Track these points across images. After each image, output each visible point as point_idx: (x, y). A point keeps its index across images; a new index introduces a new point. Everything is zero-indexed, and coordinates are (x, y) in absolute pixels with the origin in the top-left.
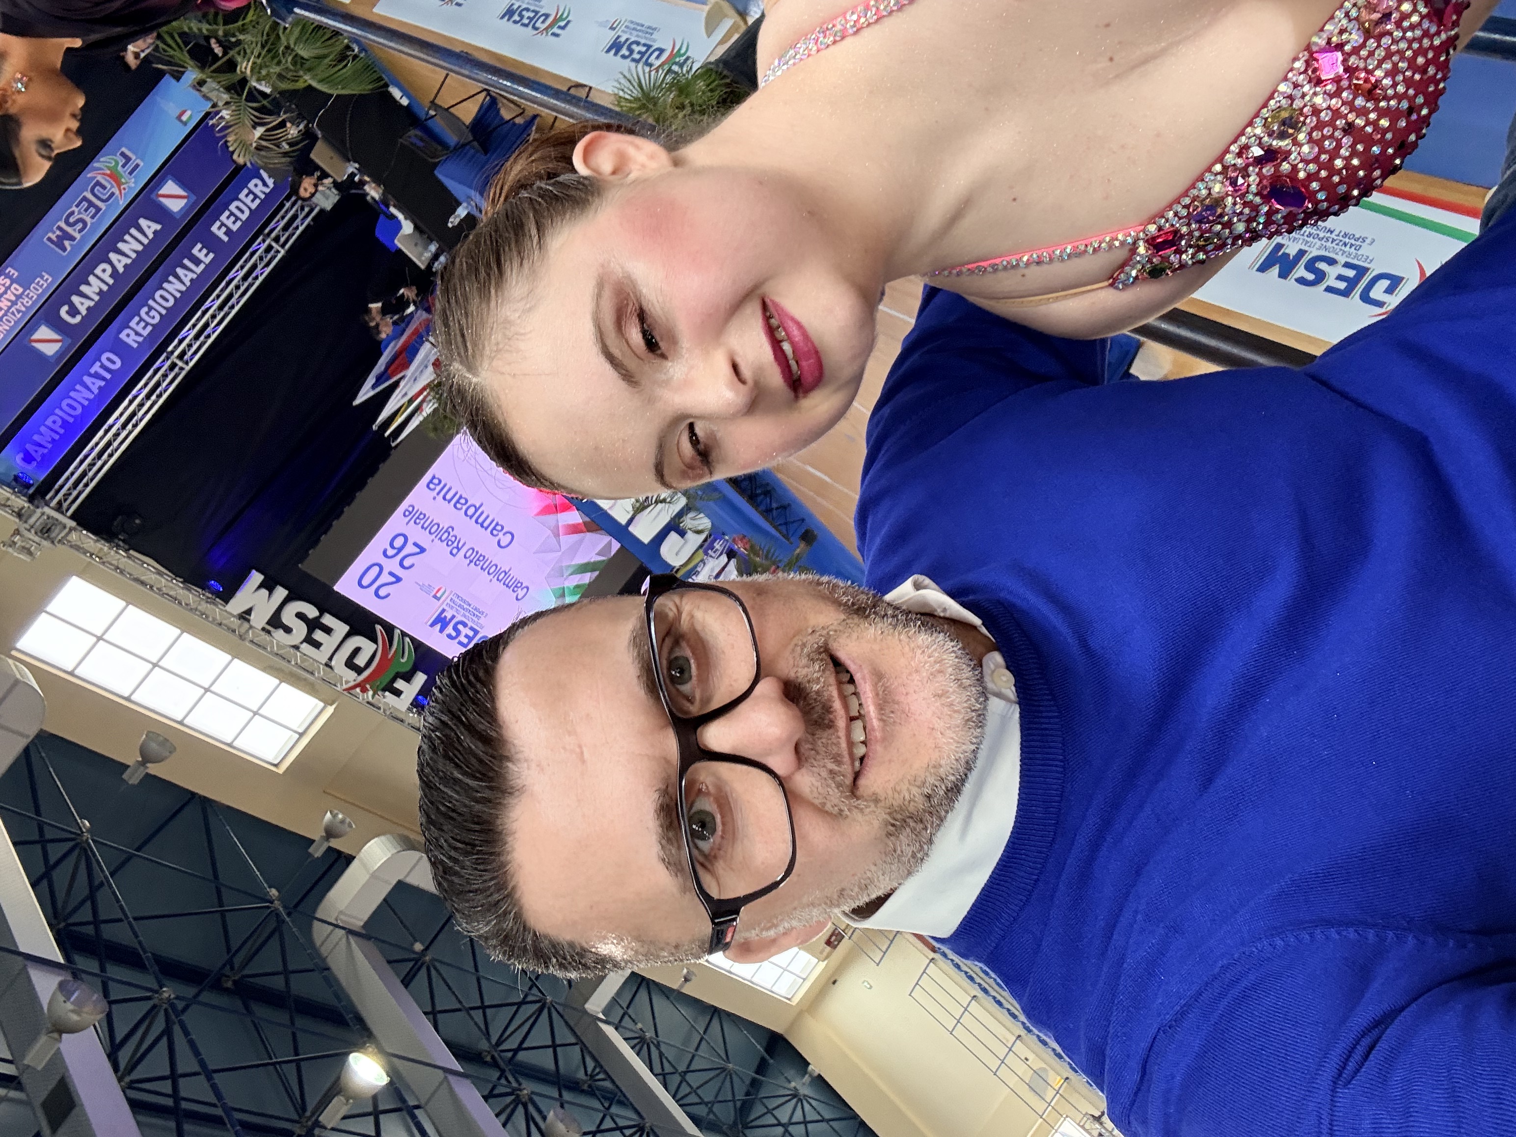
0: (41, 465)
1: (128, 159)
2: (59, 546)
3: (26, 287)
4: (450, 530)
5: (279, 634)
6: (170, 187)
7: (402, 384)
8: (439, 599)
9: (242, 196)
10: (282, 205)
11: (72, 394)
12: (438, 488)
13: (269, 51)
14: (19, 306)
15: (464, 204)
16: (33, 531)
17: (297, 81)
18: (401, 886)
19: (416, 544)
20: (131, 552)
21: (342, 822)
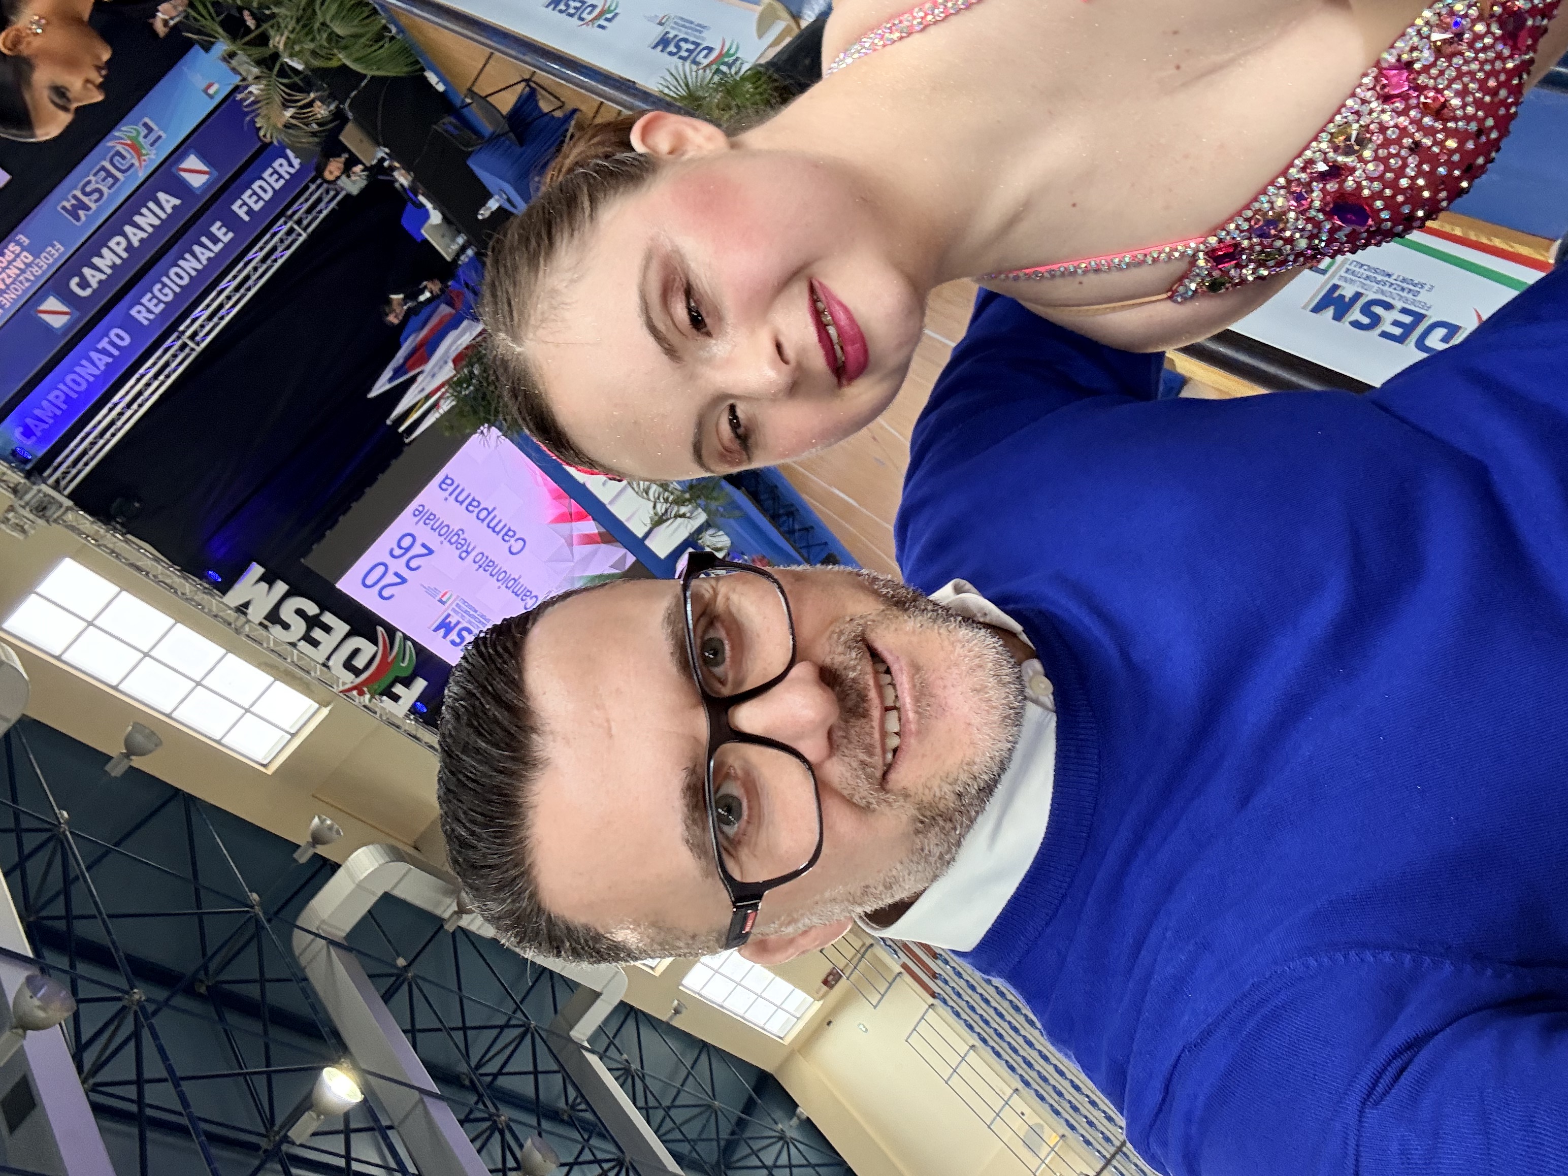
0: (41, 441)
1: (150, 130)
2: (54, 525)
3: (36, 256)
4: (460, 532)
5: (277, 630)
6: (192, 162)
7: (420, 379)
8: (444, 603)
9: (266, 175)
10: (306, 188)
11: (78, 369)
12: (451, 489)
13: (304, 26)
14: (28, 275)
15: (497, 197)
16: (28, 509)
17: (330, 59)
18: (387, 898)
19: (424, 546)
20: (129, 536)
21: (330, 828)
